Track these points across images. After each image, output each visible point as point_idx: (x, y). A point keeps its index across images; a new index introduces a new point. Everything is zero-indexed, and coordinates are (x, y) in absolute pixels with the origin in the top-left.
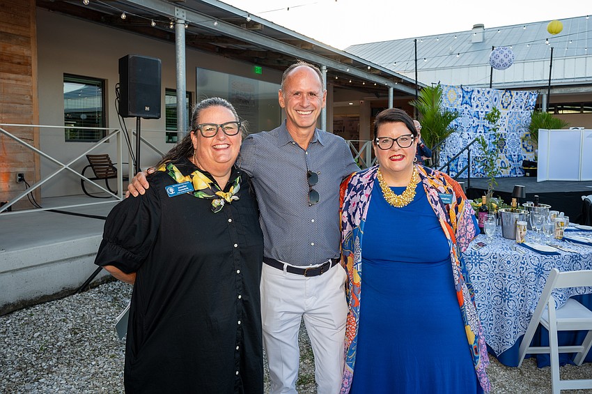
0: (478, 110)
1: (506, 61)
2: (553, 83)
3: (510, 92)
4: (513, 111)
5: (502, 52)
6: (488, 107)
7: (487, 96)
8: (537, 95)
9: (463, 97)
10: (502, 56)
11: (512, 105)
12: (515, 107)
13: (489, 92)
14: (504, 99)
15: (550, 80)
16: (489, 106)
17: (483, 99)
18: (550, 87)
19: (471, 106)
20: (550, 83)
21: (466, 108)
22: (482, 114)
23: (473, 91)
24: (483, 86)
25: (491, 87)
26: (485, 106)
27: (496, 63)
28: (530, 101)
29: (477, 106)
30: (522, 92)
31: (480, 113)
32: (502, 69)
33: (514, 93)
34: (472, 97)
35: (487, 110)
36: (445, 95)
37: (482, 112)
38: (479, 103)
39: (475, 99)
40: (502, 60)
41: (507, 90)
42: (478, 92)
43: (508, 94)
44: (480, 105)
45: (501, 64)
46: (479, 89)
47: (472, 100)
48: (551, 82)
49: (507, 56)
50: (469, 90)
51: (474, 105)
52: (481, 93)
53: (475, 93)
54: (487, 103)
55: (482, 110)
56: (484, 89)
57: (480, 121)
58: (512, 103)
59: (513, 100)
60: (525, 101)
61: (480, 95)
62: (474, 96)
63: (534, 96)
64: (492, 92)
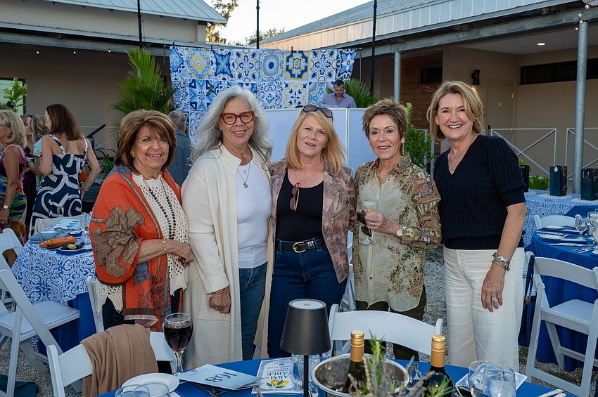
0: (241, 81)
4: (314, 80)
6: (254, 76)
7: (252, 60)
8: (354, 55)
9: (218, 64)
11: (310, 73)
13: (254, 55)
16: (257, 75)
17: (247, 66)
19: (232, 76)
21: (224, 79)
22: (247, 87)
23: (230, 54)
26: (250, 75)
28: (344, 64)
29: (240, 76)
33: (309, 53)
34: (231, 62)
35: (253, 82)
36: (188, 62)
37: (247, 84)
38: (242, 71)
39: (236, 65)
42: (238, 55)
43: (297, 56)
44: (243, 74)
47: (231, 67)
50: (224, 53)
51: (236, 74)
52: (243, 56)
53: (234, 57)
55: (247, 81)
56: (246, 51)
58: (309, 68)
59: (311, 64)
60: (334, 65)
61: (241, 60)
62: (233, 61)
63: (349, 56)
64: (260, 55)
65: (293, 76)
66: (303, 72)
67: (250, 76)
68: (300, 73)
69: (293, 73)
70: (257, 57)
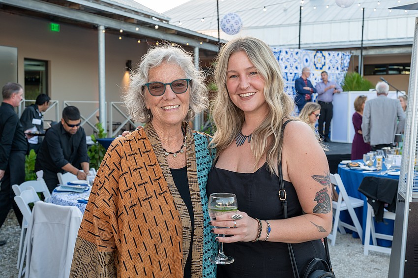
0: (286, 71)
1: (236, 27)
2: (366, 43)
3: (321, 53)
5: (233, 18)
6: (297, 68)
7: (296, 57)
8: (350, 56)
10: (232, 22)
11: (327, 66)
12: (331, 68)
13: (297, 53)
14: (316, 60)
15: (362, 41)
16: (299, 67)
17: (292, 60)
18: (362, 48)
20: (362, 44)
22: (291, 75)
23: (280, 51)
24: (292, 47)
25: (299, 48)
27: (226, 27)
28: (345, 61)
29: (286, 67)
30: (335, 53)
31: (289, 74)
32: (230, 34)
33: (326, 53)
34: (280, 58)
35: (296, 71)
37: (291, 73)
38: (288, 64)
39: (284, 60)
40: (232, 26)
41: (317, 51)
42: (287, 52)
43: (319, 54)
44: (289, 66)
45: (231, 30)
46: (287, 50)
48: (364, 42)
49: (237, 23)
50: (276, 51)
52: (289, 54)
53: (283, 54)
54: (296, 64)
55: (291, 71)
56: (292, 50)
57: (289, 82)
58: (326, 64)
59: (327, 61)
60: (340, 62)
61: (288, 56)
62: (283, 56)
63: (347, 56)
64: (301, 53)
65: (317, 68)
66: (323, 66)
67: (294, 67)
68: (321, 67)
69: (317, 66)
70: (299, 54)
